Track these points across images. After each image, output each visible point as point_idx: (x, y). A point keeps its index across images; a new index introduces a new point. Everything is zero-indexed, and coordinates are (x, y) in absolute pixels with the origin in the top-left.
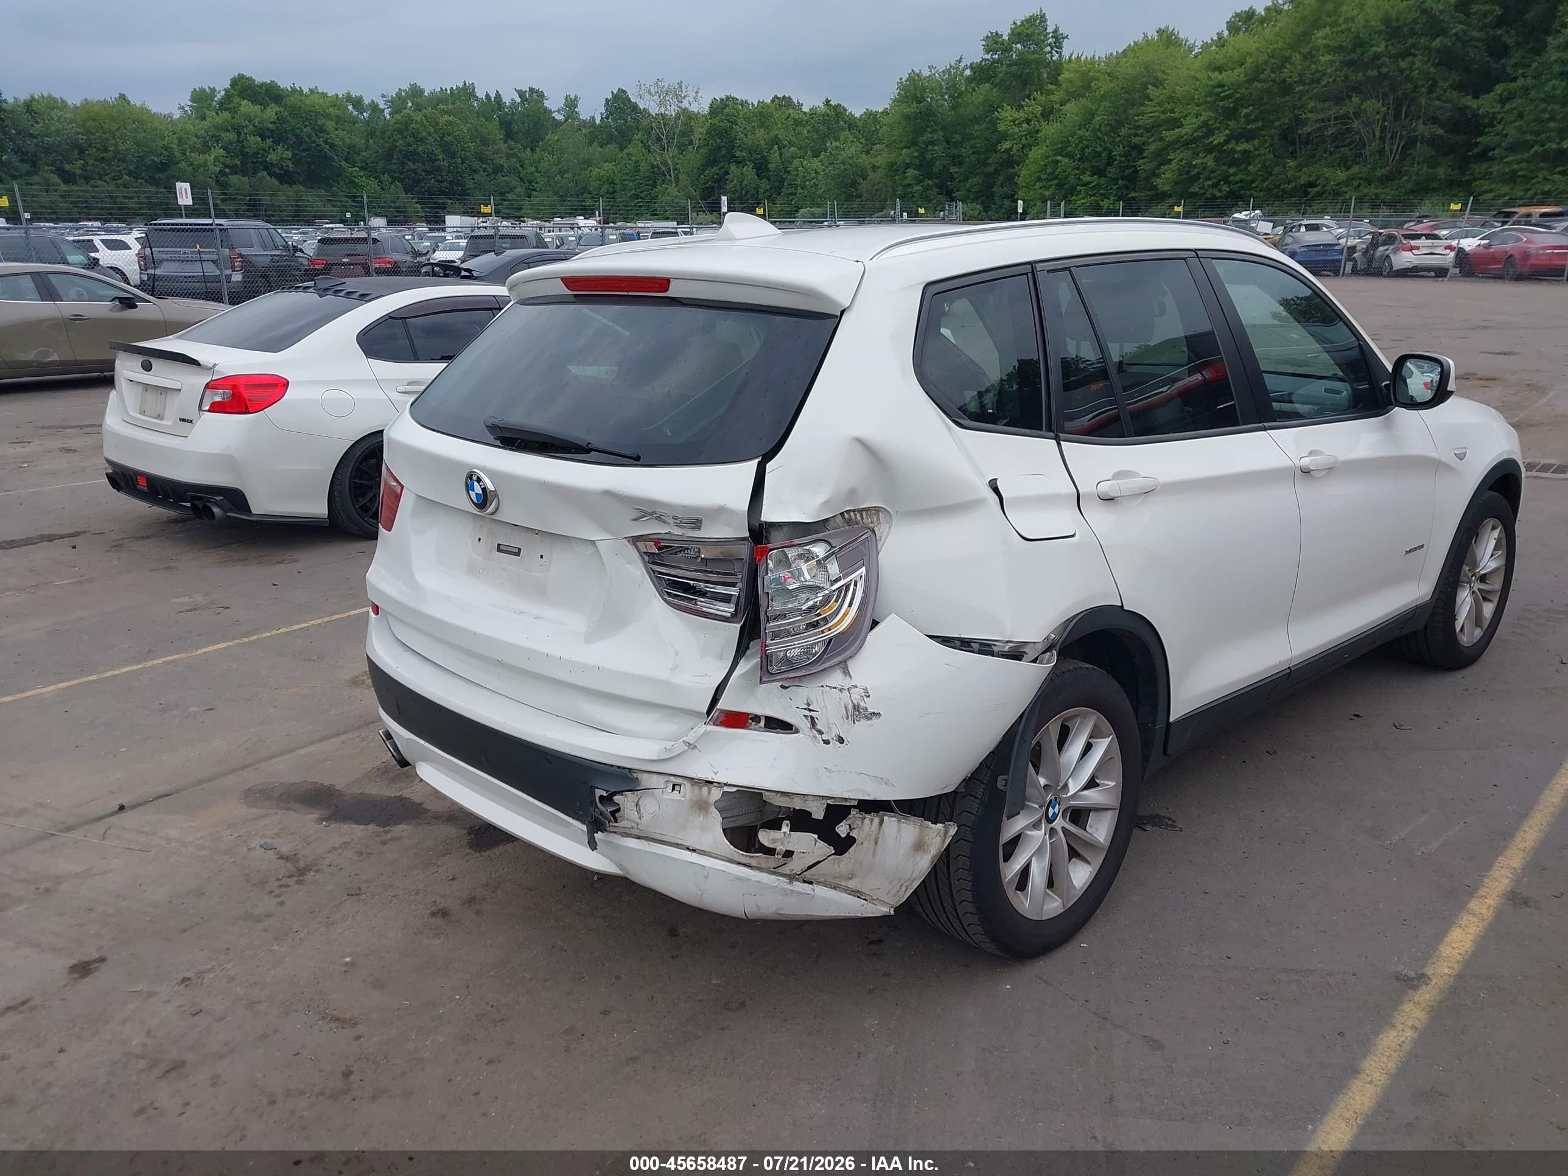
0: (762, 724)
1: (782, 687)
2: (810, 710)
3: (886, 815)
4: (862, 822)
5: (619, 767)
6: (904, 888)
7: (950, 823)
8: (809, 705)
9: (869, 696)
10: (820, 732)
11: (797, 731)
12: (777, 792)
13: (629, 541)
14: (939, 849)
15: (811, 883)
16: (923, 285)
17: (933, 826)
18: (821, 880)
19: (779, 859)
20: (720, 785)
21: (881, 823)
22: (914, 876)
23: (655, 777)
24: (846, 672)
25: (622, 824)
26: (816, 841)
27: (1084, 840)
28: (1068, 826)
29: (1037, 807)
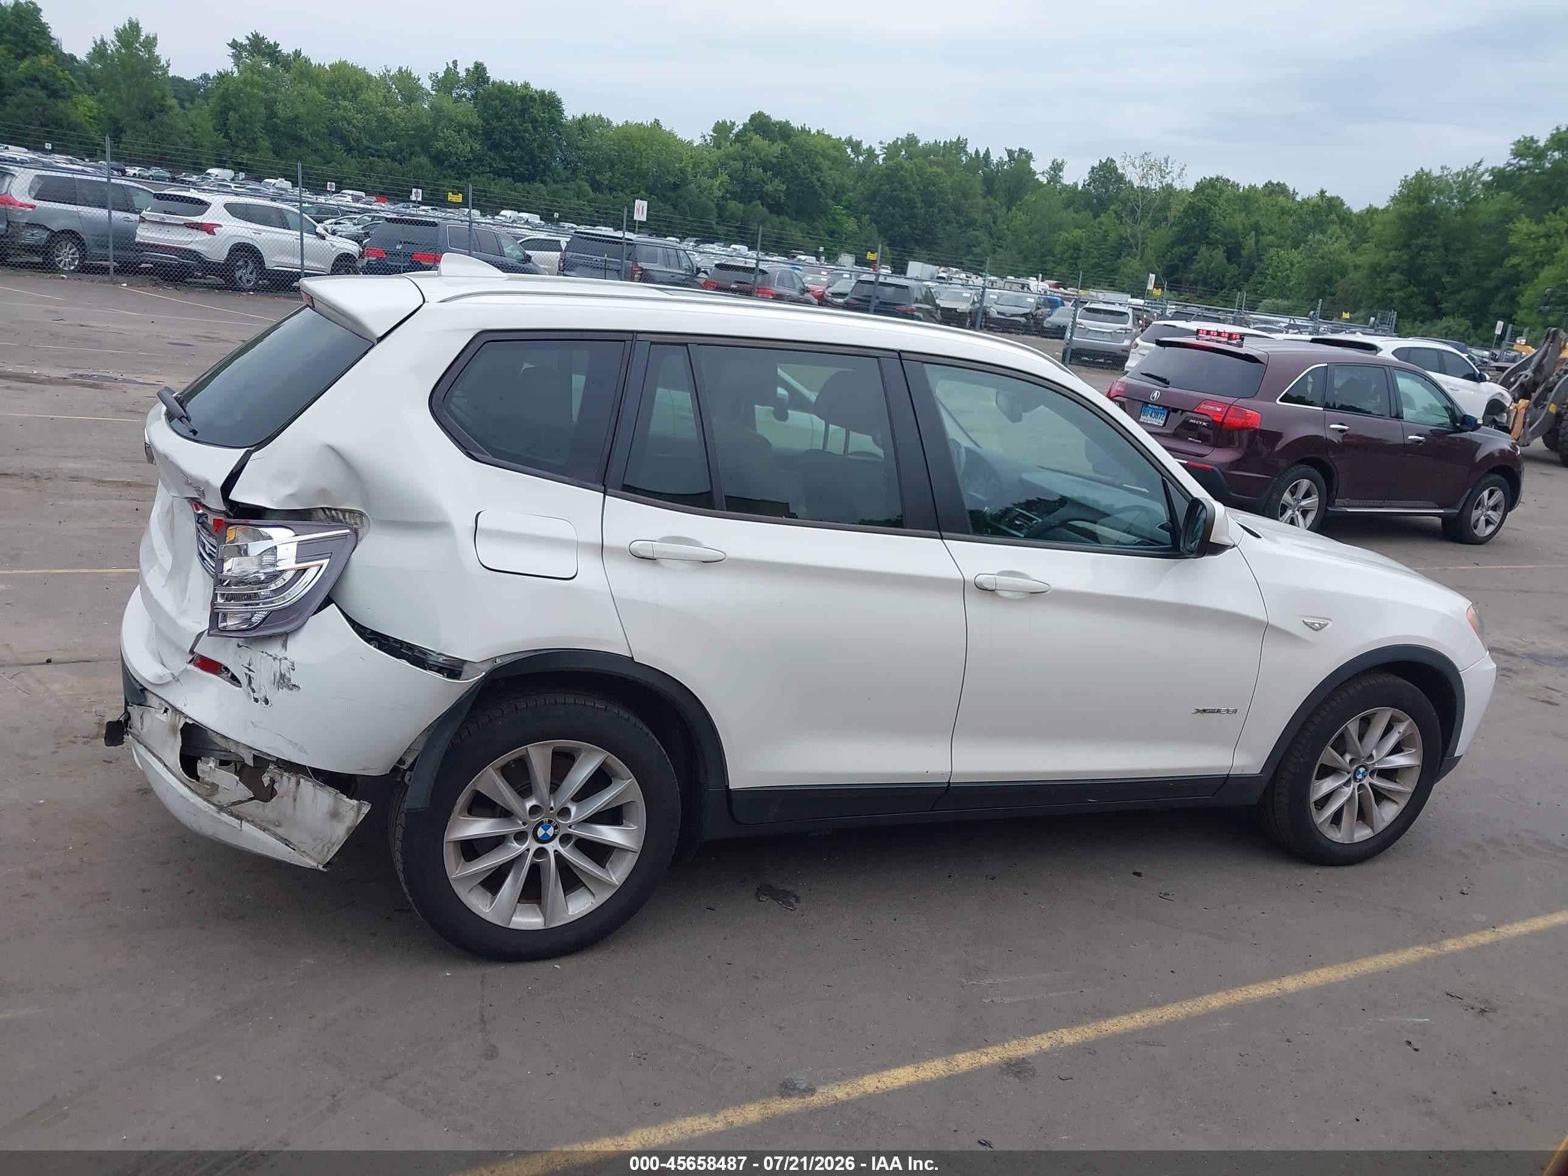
0: (230, 675)
1: (238, 645)
2: (250, 670)
3: (303, 778)
4: (281, 778)
5: (140, 684)
6: (326, 849)
7: (366, 803)
8: (250, 665)
9: (294, 670)
10: (253, 691)
11: (241, 687)
12: (218, 733)
13: (188, 501)
14: (353, 822)
15: (241, 819)
16: (477, 331)
17: (347, 800)
18: (249, 819)
19: (208, 789)
20: (187, 717)
21: (298, 783)
22: (334, 840)
23: (155, 697)
24: (285, 646)
25: (132, 731)
26: (238, 783)
27: (586, 873)
28: (566, 852)
29: (521, 823)
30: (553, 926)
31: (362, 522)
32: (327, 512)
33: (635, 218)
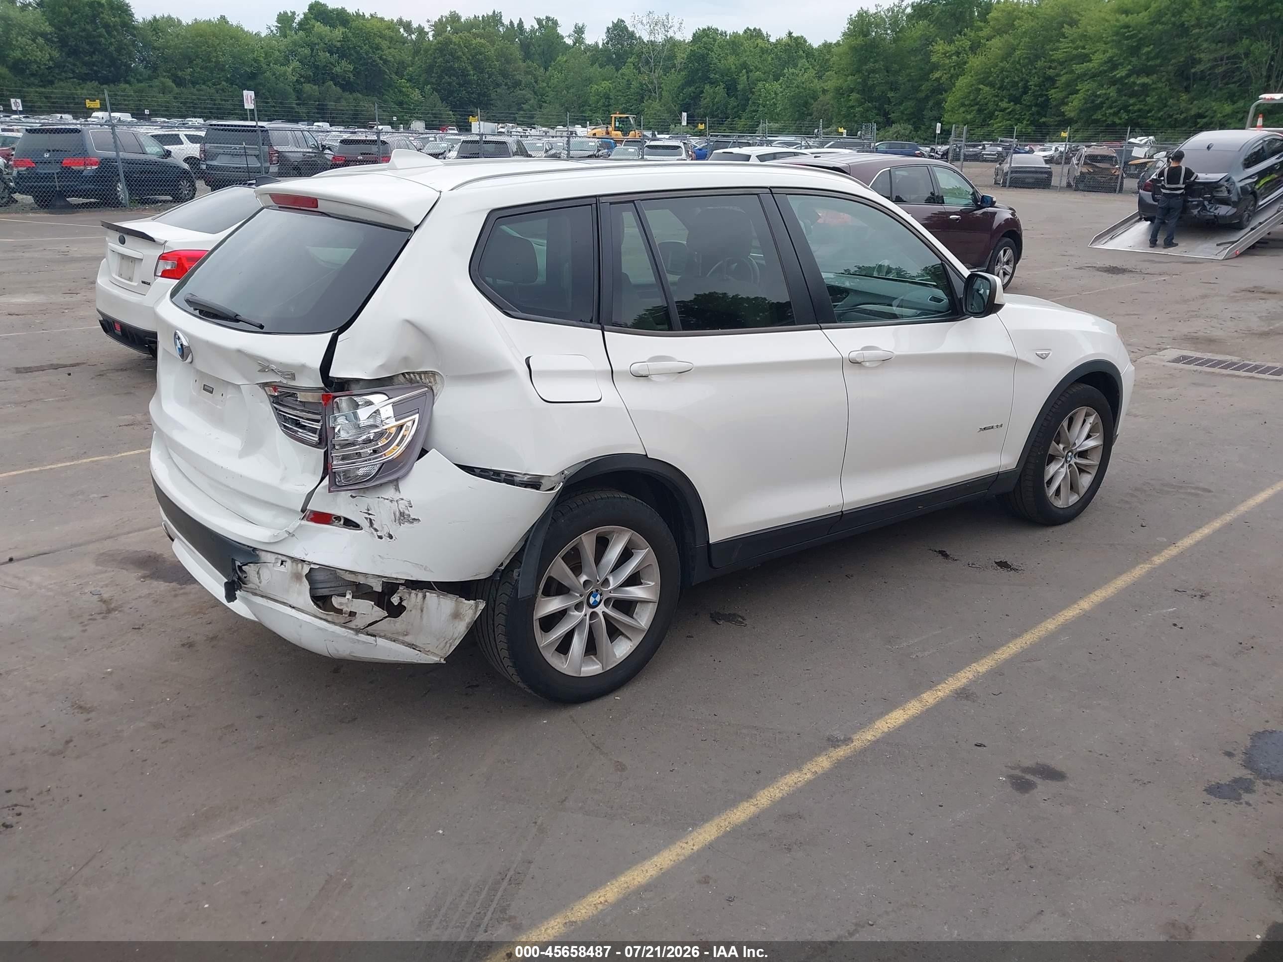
0: (342, 522)
1: (351, 496)
2: (369, 514)
3: (428, 592)
4: (410, 596)
5: (248, 546)
6: (448, 645)
7: (480, 600)
8: (368, 510)
9: (411, 507)
10: (376, 530)
11: (362, 529)
12: (346, 571)
13: (260, 387)
14: (472, 618)
15: (375, 636)
16: (489, 211)
17: (466, 601)
18: (382, 634)
19: (346, 617)
20: (310, 563)
21: (424, 597)
22: (455, 636)
23: (269, 554)
24: (397, 489)
25: (250, 586)
26: (373, 606)
27: (623, 623)
28: (610, 612)
29: (578, 595)
30: (608, 668)
31: (435, 380)
32: (407, 376)
33: (245, 108)
